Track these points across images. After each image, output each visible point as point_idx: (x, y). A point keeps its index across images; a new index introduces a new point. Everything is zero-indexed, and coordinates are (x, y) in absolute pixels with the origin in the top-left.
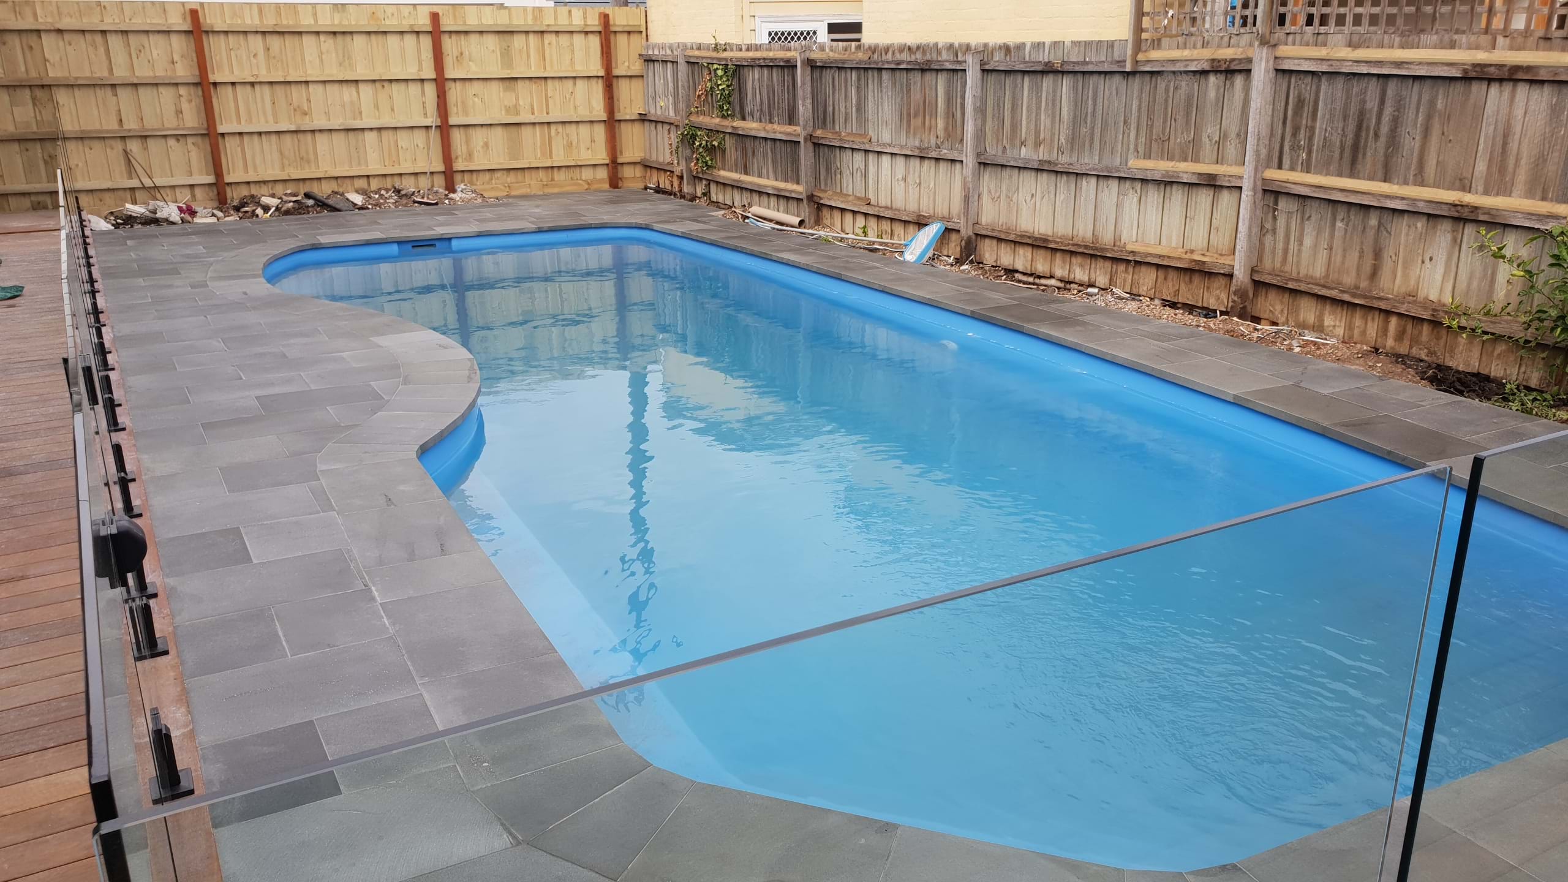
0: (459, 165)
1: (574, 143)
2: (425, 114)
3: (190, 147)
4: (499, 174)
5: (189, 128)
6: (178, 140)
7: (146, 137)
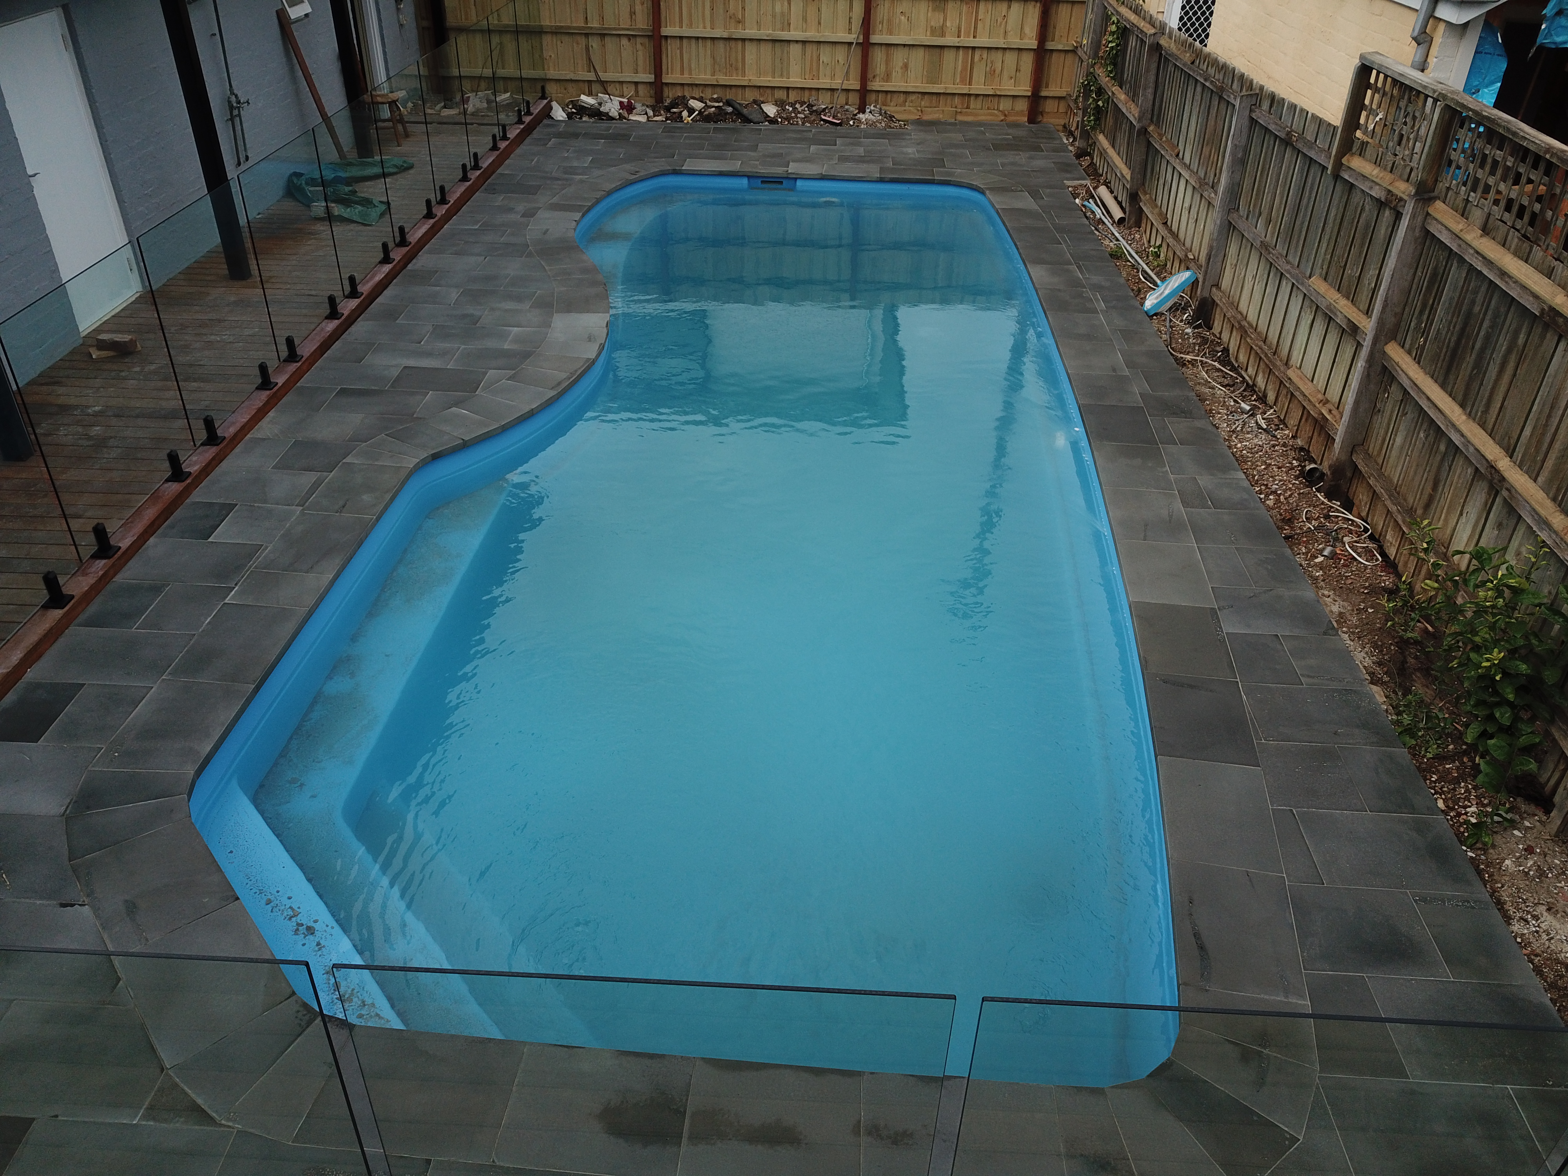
0: (876, 85)
1: (998, 71)
2: (850, 29)
3: (639, 46)
4: (913, 97)
5: (639, 30)
6: (629, 40)
7: (605, 35)
